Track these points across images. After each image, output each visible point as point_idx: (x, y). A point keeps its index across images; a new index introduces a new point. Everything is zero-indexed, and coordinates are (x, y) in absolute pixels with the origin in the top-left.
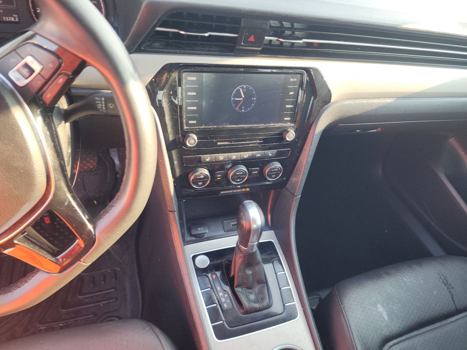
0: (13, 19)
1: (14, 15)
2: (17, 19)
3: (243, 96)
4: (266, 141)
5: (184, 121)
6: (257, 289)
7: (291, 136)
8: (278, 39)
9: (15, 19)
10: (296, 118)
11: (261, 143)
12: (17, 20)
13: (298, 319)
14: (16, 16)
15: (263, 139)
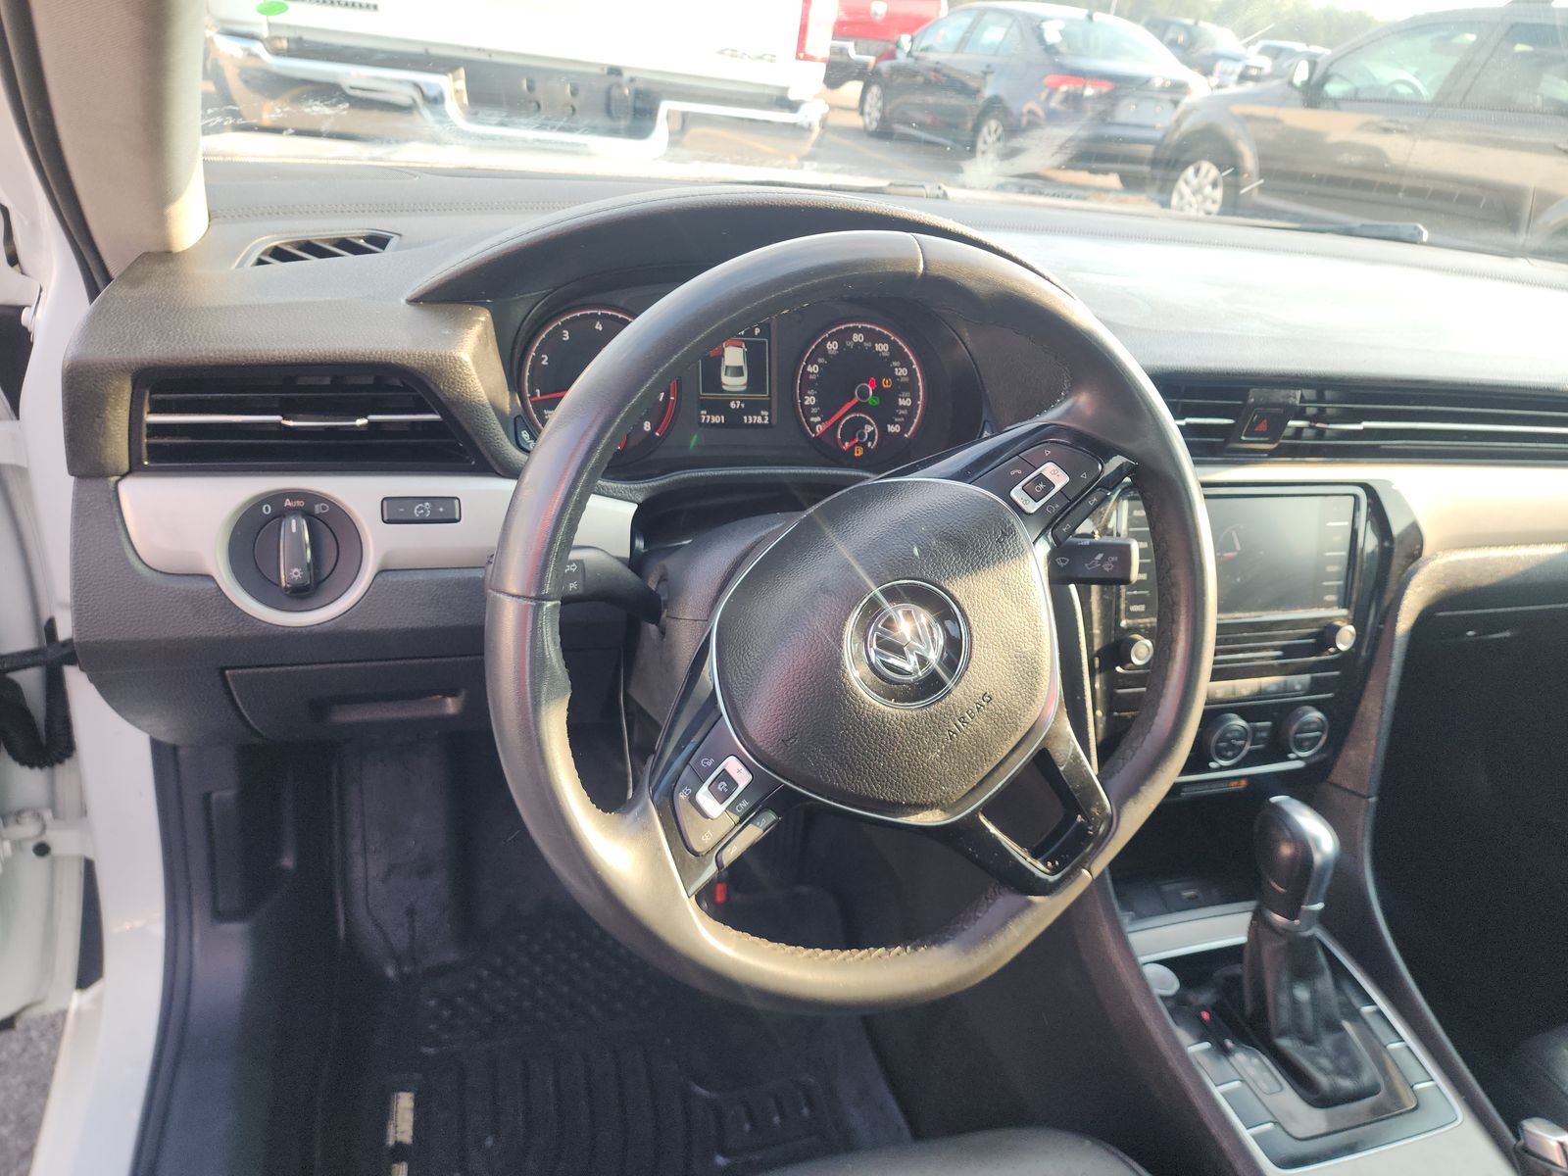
0: (759, 420)
1: (763, 413)
2: (767, 418)
3: (1239, 548)
4: (1289, 651)
5: (1123, 606)
6: (1328, 1041)
7: (1346, 637)
8: (1313, 424)
9: (763, 419)
10: (1350, 598)
11: (1277, 658)
12: (766, 422)
13: (1461, 1124)
14: (766, 413)
15: (1282, 648)
